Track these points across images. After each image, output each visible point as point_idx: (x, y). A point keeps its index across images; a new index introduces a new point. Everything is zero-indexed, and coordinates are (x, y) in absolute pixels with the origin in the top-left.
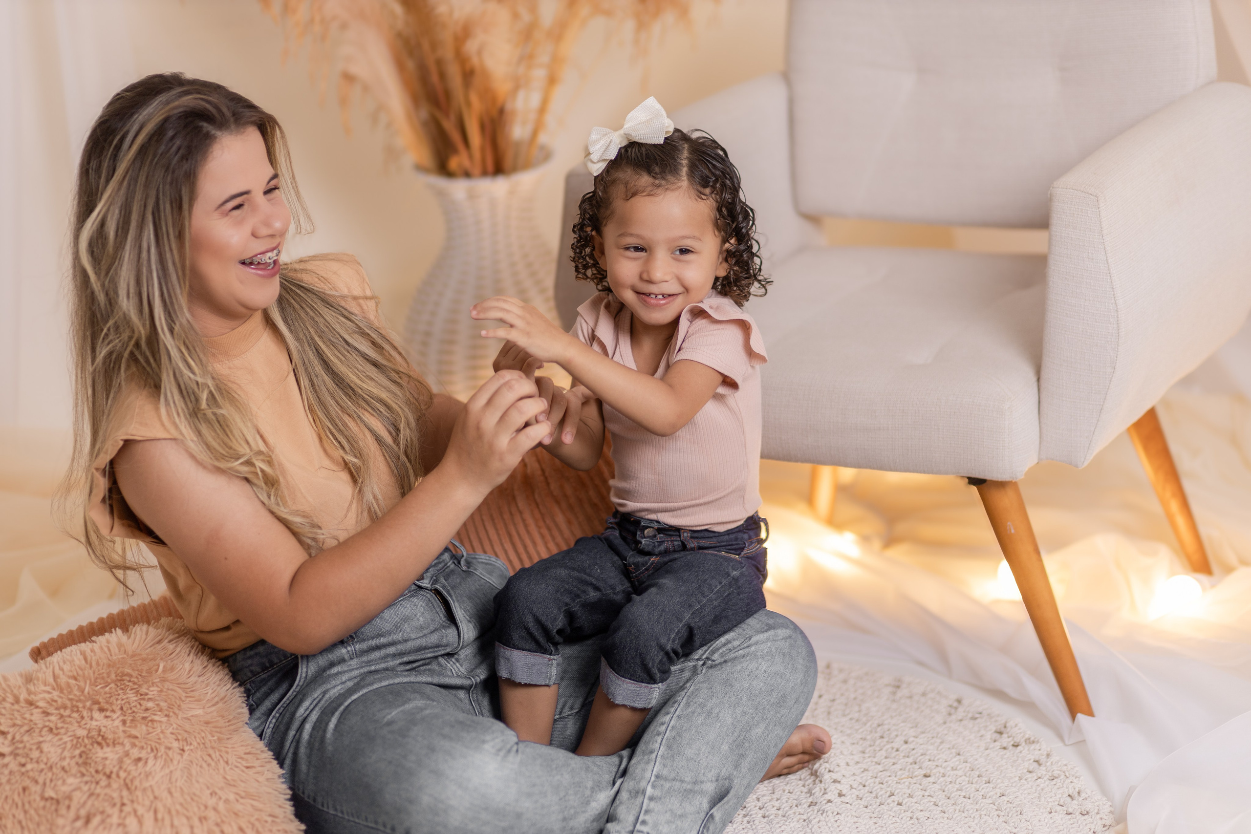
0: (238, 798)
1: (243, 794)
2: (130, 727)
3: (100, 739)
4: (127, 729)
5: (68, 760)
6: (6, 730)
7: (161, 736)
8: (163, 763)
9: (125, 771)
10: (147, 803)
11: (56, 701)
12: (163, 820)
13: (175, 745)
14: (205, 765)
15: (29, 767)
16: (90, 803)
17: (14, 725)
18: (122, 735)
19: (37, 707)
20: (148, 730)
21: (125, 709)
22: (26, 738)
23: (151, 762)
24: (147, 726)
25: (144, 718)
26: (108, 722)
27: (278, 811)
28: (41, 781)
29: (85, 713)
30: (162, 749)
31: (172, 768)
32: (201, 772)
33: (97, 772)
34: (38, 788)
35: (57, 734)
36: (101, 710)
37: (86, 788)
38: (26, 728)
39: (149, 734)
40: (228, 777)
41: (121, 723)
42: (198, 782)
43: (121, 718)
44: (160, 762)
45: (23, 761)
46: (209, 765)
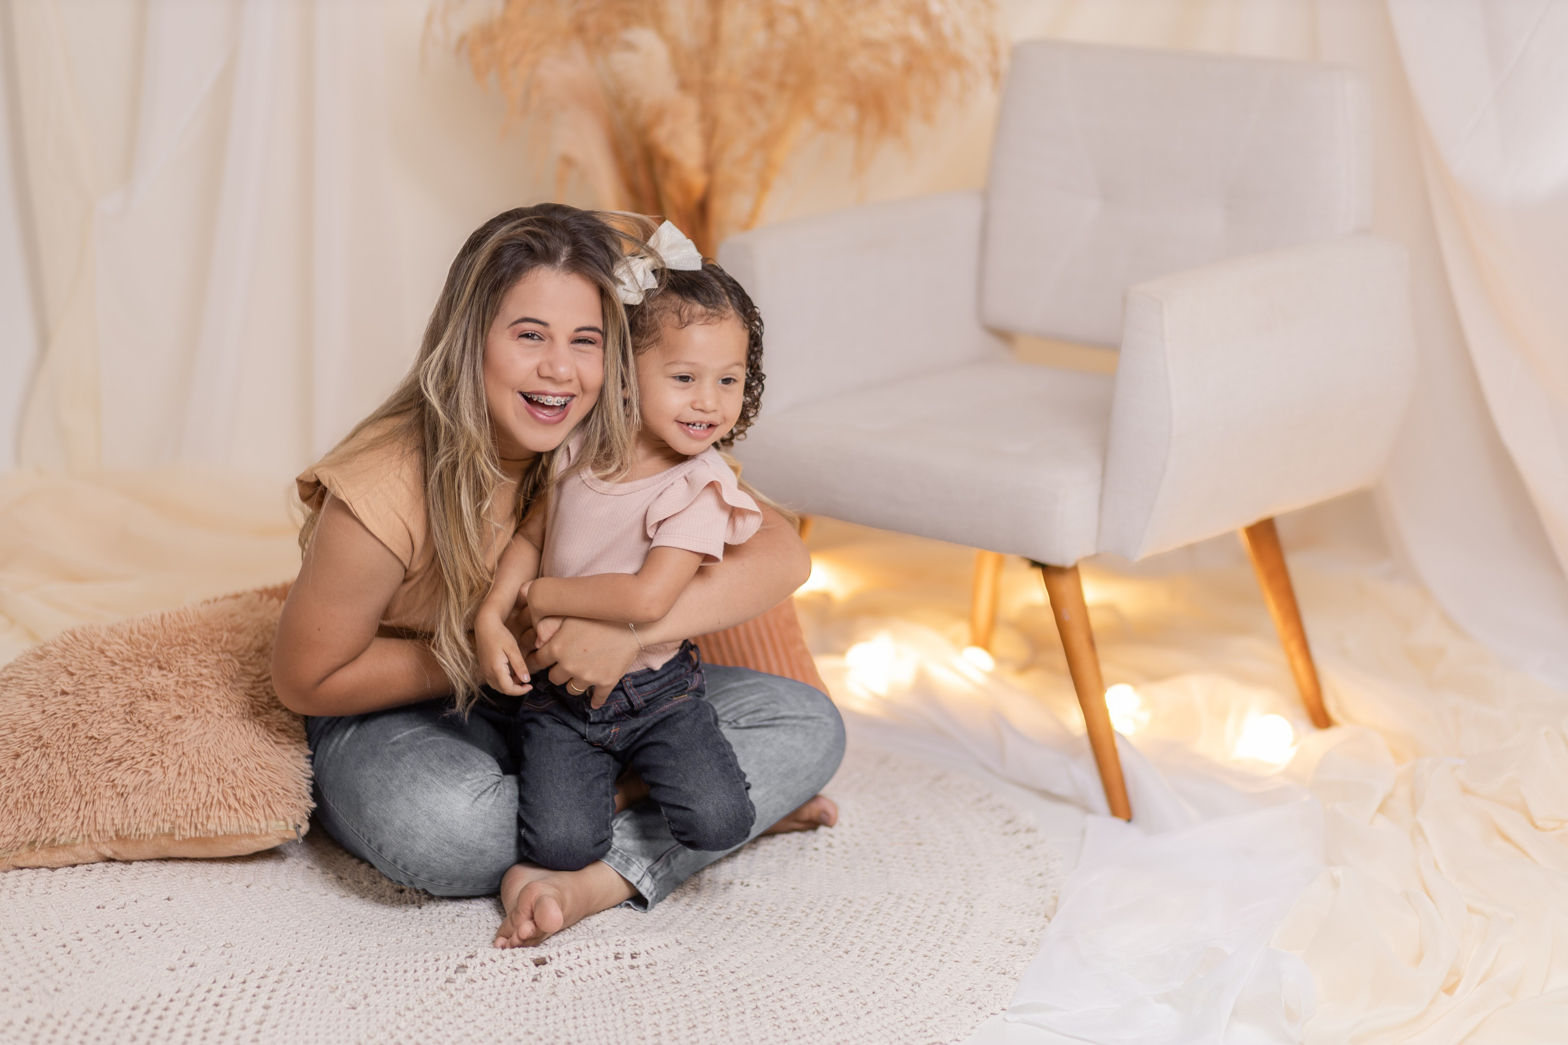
0: (259, 768)
1: (264, 765)
2: (181, 688)
3: (150, 693)
4: (179, 689)
5: (118, 707)
6: (74, 671)
7: (206, 700)
8: (199, 724)
9: (163, 726)
10: (175, 757)
11: (122, 653)
12: (185, 774)
13: (217, 710)
14: (237, 733)
15: (83, 707)
16: (125, 748)
17: (82, 669)
18: (172, 693)
19: (106, 657)
20: (195, 693)
21: (181, 671)
22: (88, 682)
23: (188, 722)
24: (195, 688)
25: (195, 682)
26: (163, 681)
27: (292, 786)
28: (90, 721)
29: (145, 669)
30: (202, 711)
31: (206, 729)
32: (232, 739)
33: (139, 722)
34: (85, 727)
35: (116, 683)
36: (161, 668)
37: (125, 734)
38: (91, 673)
39: (195, 697)
40: (255, 748)
41: (175, 683)
42: (226, 746)
43: (176, 679)
44: (198, 723)
45: (80, 701)
46: (241, 734)
